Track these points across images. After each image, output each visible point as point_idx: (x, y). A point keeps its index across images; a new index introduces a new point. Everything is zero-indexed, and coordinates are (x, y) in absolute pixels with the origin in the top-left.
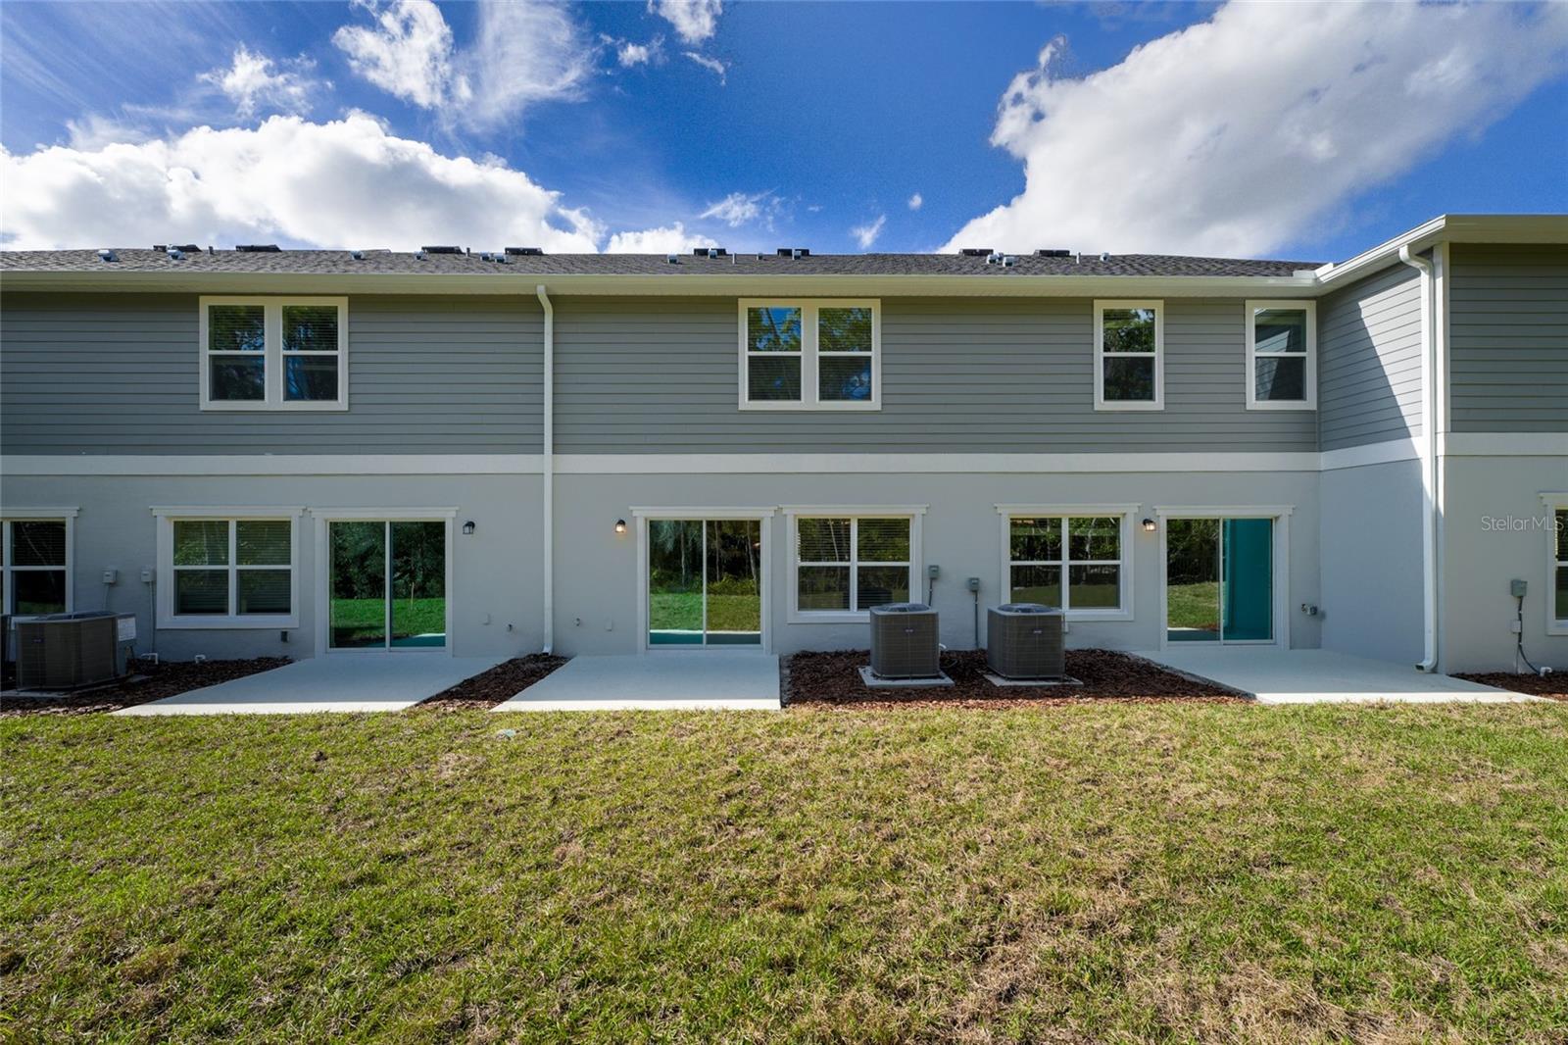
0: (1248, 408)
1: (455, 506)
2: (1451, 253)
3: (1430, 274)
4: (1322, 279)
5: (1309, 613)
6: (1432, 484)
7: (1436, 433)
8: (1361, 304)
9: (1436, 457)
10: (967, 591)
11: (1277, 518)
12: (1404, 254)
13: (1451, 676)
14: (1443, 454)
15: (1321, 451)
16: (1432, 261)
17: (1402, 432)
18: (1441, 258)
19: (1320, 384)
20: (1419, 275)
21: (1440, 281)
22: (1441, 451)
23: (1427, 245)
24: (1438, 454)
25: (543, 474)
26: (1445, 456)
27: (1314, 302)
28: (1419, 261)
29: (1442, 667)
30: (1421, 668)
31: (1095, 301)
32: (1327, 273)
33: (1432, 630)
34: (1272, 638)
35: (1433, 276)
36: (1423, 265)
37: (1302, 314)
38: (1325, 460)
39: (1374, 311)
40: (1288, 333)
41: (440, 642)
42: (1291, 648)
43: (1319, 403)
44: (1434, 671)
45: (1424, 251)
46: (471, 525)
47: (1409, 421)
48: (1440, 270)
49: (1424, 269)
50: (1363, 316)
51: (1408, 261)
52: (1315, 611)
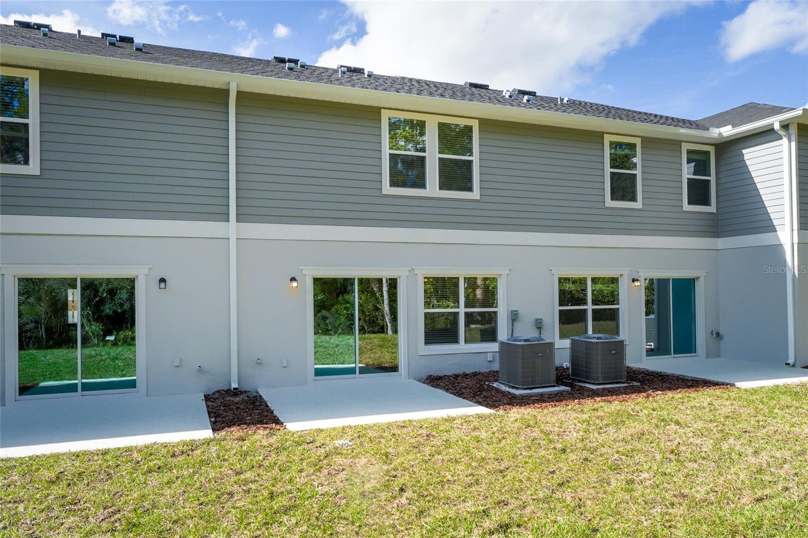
0: (684, 210)
1: (149, 265)
2: (798, 129)
3: (788, 139)
4: (724, 134)
5: (715, 336)
6: (791, 258)
7: (793, 230)
8: (744, 151)
9: (793, 244)
10: (534, 327)
11: (698, 278)
12: (777, 126)
13: (803, 368)
14: (797, 242)
15: (718, 238)
16: (788, 132)
17: (771, 228)
18: (793, 130)
19: (717, 197)
20: (782, 139)
21: (793, 144)
22: (796, 241)
23: (786, 123)
24: (794, 242)
25: (229, 238)
26: (798, 243)
27: (714, 147)
28: (783, 131)
29: (798, 364)
30: (788, 364)
31: (605, 135)
32: (727, 131)
33: (793, 343)
34: (696, 352)
35: (790, 141)
36: (785, 133)
37: (707, 153)
38: (721, 243)
39: (753, 156)
40: (694, 163)
41: (132, 384)
42: (707, 358)
43: (717, 208)
44: (794, 366)
45: (785, 126)
46: (163, 280)
47: (775, 222)
48: (793, 137)
49: (785, 136)
50: (745, 159)
51: (778, 130)
52: (718, 334)
